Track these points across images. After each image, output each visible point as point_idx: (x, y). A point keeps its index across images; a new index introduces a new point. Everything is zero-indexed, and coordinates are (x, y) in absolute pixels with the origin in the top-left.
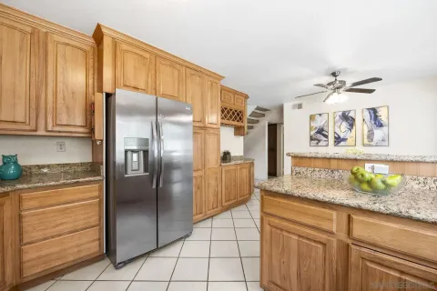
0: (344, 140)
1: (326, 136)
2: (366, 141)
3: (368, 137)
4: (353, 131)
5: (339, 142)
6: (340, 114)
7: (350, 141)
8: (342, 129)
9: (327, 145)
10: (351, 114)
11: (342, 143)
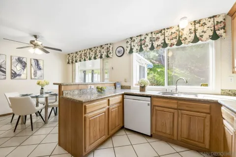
0: (20, 75)
1: (4, 72)
2: (33, 77)
3: (34, 74)
4: (25, 70)
5: (15, 77)
6: (17, 58)
7: (23, 76)
8: (18, 68)
9: (5, 78)
10: (24, 60)
11: (18, 77)
